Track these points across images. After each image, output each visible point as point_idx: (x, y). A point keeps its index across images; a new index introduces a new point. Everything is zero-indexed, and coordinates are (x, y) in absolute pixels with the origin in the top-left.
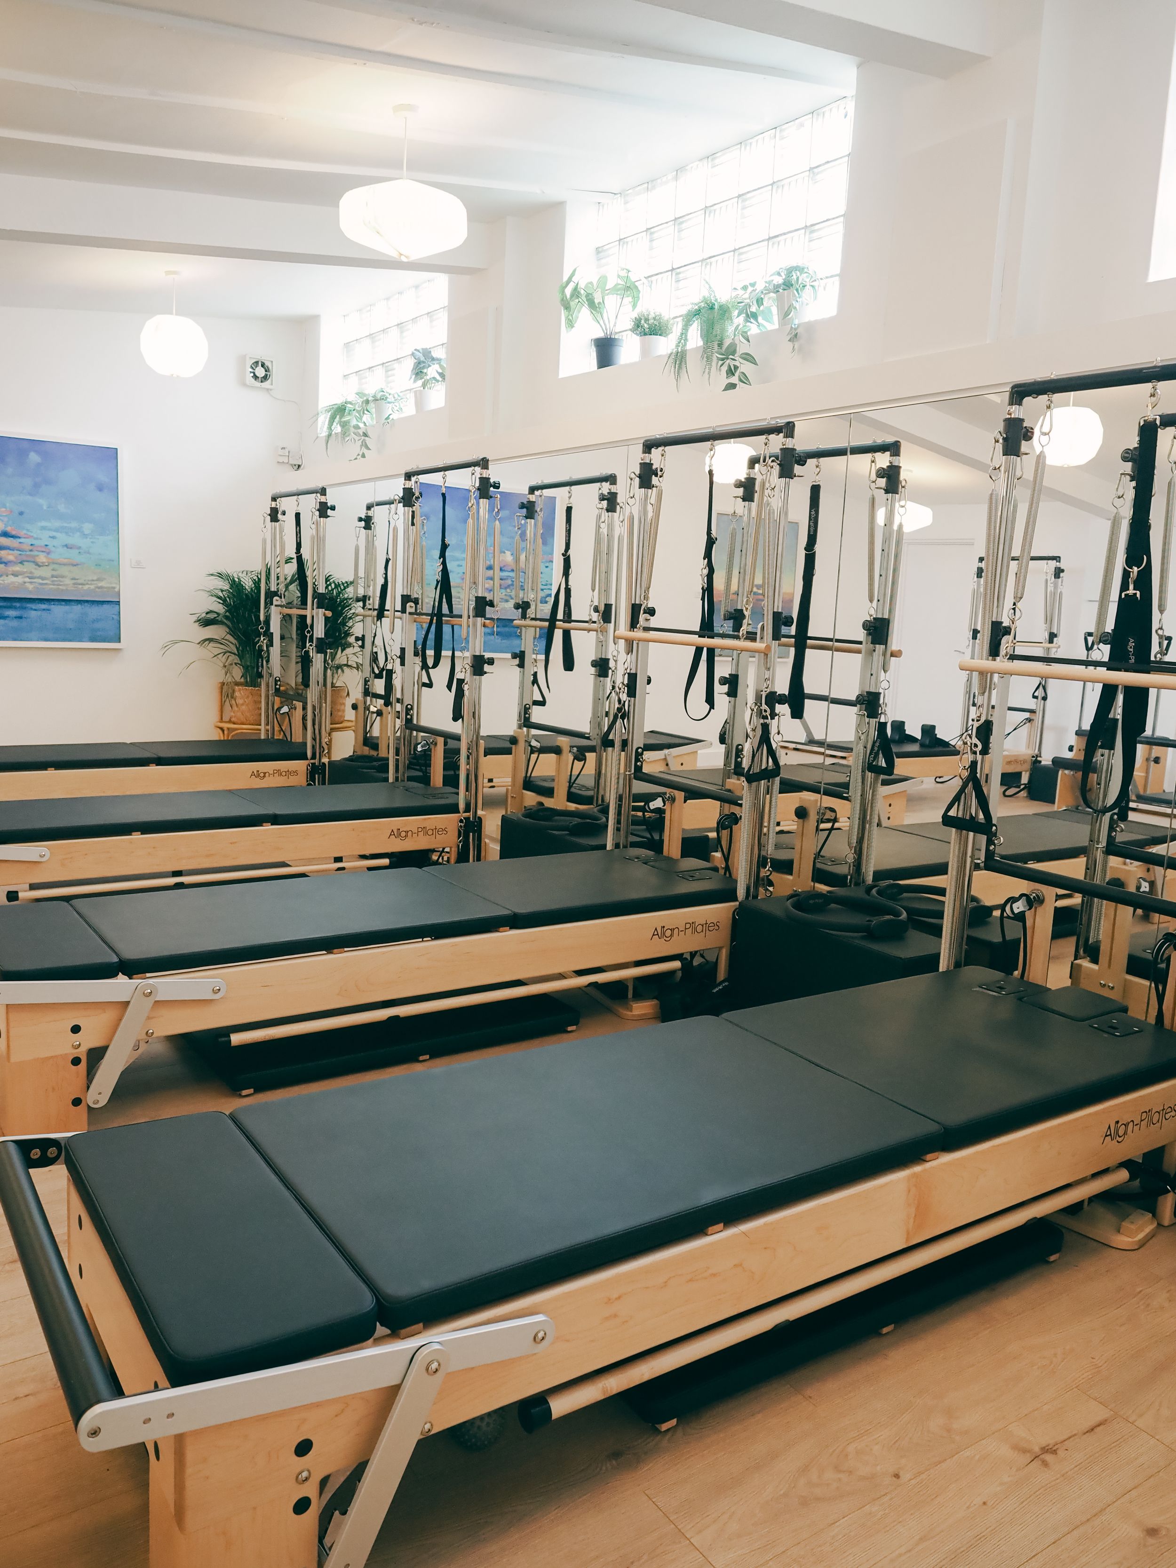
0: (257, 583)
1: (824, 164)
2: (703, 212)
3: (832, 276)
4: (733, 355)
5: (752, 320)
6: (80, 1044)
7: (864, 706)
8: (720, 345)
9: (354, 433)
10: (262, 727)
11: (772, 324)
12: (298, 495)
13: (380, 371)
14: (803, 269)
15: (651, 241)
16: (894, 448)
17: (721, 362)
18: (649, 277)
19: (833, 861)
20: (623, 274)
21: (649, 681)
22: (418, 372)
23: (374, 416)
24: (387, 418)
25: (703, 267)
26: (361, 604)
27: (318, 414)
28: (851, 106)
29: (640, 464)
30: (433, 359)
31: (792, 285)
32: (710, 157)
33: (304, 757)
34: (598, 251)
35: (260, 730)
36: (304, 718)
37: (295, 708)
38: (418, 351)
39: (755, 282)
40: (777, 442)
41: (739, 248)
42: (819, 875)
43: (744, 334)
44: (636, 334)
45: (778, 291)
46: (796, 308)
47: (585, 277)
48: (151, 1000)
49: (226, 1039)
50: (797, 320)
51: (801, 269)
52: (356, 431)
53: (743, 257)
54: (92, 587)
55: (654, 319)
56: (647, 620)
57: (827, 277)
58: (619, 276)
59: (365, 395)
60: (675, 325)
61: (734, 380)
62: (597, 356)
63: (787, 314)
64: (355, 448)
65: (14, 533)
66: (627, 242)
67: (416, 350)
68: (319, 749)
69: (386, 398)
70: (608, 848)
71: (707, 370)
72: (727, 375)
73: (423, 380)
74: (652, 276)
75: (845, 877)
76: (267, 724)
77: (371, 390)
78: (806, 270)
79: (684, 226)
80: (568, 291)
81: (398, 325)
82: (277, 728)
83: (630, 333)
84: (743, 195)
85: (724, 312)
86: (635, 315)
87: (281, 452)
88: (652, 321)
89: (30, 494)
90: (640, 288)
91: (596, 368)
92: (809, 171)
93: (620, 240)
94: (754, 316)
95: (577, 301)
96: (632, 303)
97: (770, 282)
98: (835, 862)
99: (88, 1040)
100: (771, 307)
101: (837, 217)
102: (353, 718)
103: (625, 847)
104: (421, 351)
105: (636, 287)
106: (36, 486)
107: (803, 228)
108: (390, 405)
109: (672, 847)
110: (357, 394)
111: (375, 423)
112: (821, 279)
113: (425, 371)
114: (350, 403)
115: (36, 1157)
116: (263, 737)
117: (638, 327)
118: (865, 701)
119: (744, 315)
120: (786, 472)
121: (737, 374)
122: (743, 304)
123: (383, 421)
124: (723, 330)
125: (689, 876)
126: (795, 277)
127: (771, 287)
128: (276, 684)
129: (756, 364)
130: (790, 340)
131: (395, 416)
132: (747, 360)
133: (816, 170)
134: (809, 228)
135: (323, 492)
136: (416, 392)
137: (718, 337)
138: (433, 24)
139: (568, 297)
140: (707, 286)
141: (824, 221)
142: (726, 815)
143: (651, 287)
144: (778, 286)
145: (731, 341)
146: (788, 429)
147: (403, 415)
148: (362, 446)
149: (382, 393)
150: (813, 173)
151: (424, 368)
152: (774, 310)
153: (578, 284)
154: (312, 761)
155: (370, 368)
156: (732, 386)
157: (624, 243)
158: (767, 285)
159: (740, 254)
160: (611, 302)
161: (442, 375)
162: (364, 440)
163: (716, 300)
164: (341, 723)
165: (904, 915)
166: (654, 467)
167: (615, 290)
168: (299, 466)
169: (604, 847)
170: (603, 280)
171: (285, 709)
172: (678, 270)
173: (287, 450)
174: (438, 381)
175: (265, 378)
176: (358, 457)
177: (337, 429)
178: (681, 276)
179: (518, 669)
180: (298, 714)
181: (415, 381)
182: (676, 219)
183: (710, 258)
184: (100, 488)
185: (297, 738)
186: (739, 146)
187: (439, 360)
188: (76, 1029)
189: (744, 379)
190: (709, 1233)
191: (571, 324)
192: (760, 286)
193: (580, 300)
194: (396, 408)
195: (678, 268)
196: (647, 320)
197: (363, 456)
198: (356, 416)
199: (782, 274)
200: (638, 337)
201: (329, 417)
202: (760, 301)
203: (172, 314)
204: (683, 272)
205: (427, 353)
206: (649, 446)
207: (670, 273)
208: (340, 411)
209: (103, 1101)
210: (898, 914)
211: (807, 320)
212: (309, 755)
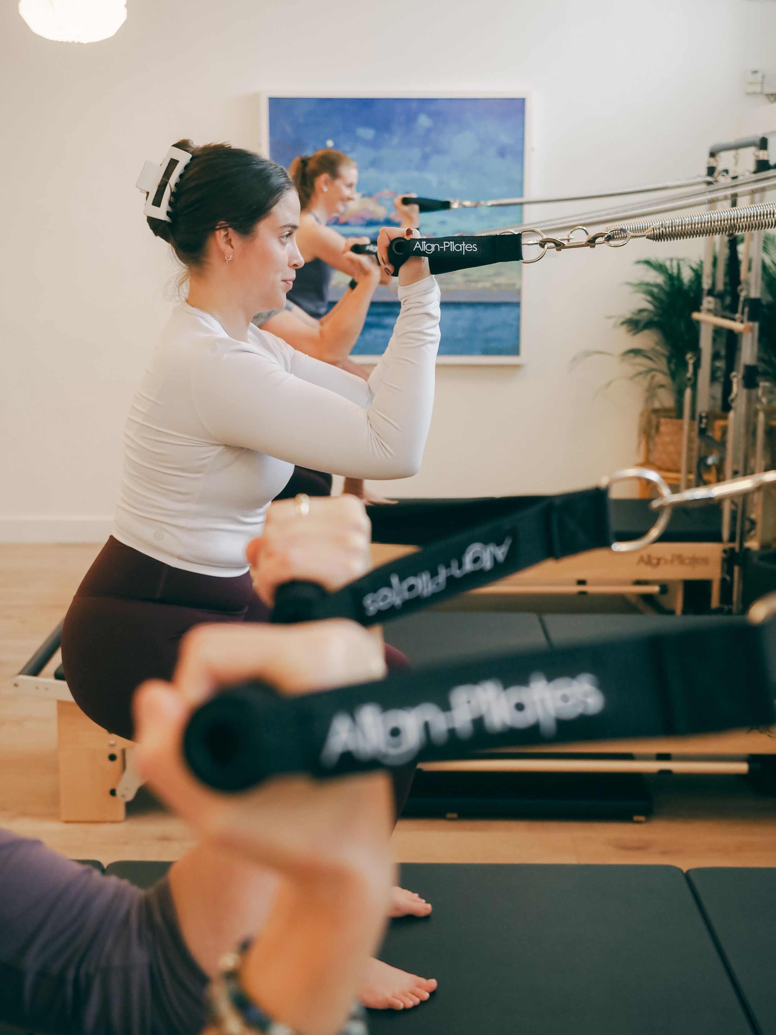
0: (698, 276)
12: (737, 148)
33: (717, 538)
54: (488, 285)
87: (751, 78)
89: (418, 169)
106: (425, 158)
135: (763, 144)
154: (731, 545)
171: (713, 460)
173: (759, 75)
184: (502, 153)
212: (726, 534)
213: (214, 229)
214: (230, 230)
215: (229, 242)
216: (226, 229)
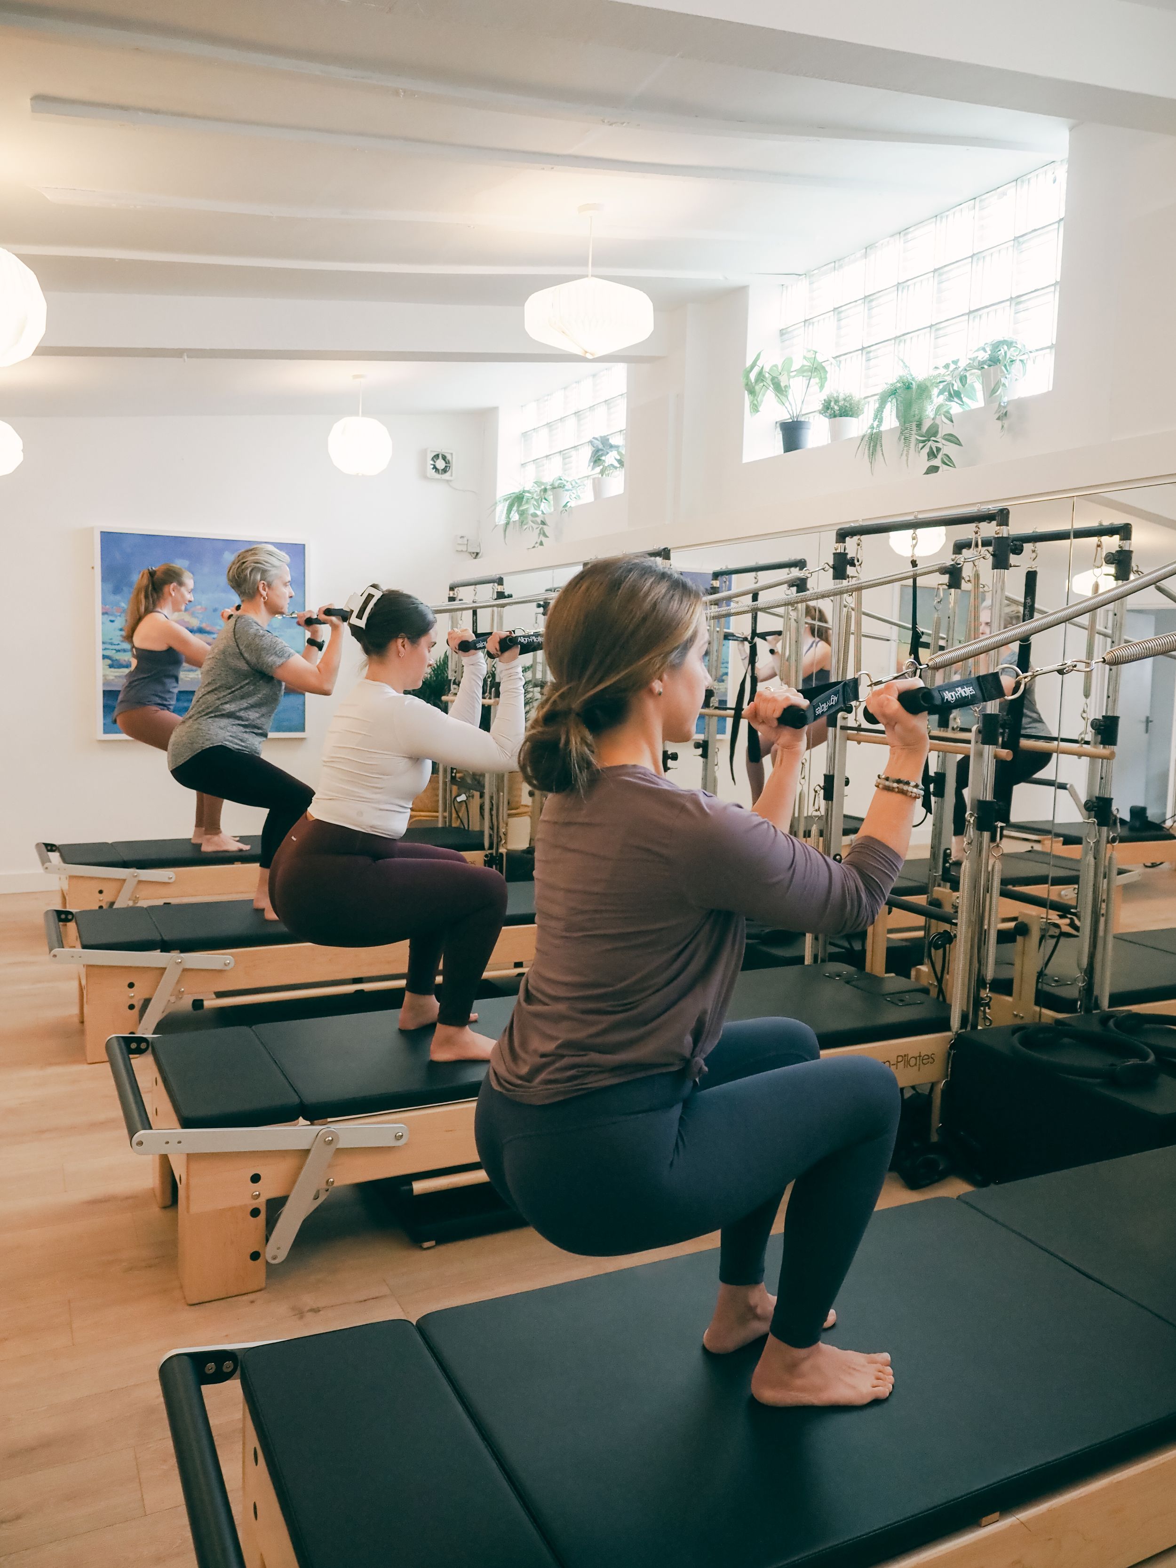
1: (1030, 233)
2: (895, 288)
3: (1042, 349)
4: (935, 437)
5: (956, 399)
6: (259, 1194)
7: (1093, 813)
8: (919, 425)
9: (532, 522)
10: (440, 814)
11: (976, 401)
12: (476, 585)
13: (558, 459)
14: (1012, 343)
15: (839, 320)
16: (1124, 531)
17: (921, 445)
18: (837, 357)
19: (1056, 981)
20: (811, 355)
21: (847, 783)
22: (597, 459)
23: (552, 502)
24: (565, 506)
25: (896, 345)
26: (539, 689)
27: (496, 503)
28: (1062, 172)
29: (834, 554)
30: (611, 446)
31: (999, 360)
32: (903, 232)
33: (480, 847)
34: (782, 332)
35: (437, 817)
36: (482, 807)
37: (473, 796)
38: (596, 439)
39: (958, 360)
40: (989, 530)
41: (936, 324)
42: (1044, 999)
43: (946, 414)
44: (826, 416)
45: (983, 368)
46: (1004, 385)
47: (770, 361)
48: (333, 1148)
49: (408, 1187)
50: (1006, 398)
51: (1010, 344)
52: (534, 519)
53: (941, 332)
55: (845, 400)
56: (845, 718)
57: (1037, 350)
58: (805, 358)
59: (542, 484)
60: (867, 405)
61: (937, 462)
62: (783, 438)
63: (994, 391)
64: (533, 536)
65: (208, 629)
66: (813, 323)
67: (594, 438)
68: (497, 838)
69: (564, 486)
70: (806, 963)
71: (905, 452)
72: (928, 457)
73: (601, 467)
74: (841, 356)
75: (1075, 1001)
76: (445, 810)
77: (548, 479)
78: (1014, 345)
79: (874, 303)
80: (753, 376)
81: (576, 413)
82: (454, 815)
83: (817, 414)
84: (939, 269)
85: (923, 390)
86: (823, 396)
87: (460, 541)
88: (843, 402)
90: (827, 369)
91: (783, 451)
92: (1014, 240)
93: (806, 321)
94: (958, 394)
95: (762, 384)
96: (820, 385)
97: (974, 359)
98: (1060, 982)
99: (268, 1190)
100: (974, 384)
101: (1047, 287)
102: (530, 804)
103: (823, 961)
104: (599, 439)
105: (823, 368)
107: (1007, 300)
108: (568, 493)
109: (876, 962)
110: (535, 483)
111: (552, 510)
112: (1031, 352)
113: (603, 458)
114: (529, 492)
115: (211, 1371)
116: (440, 825)
117: (828, 409)
118: (1095, 807)
119: (946, 393)
120: (1001, 563)
121: (940, 456)
122: (945, 383)
123: (561, 509)
124: (922, 410)
125: (898, 998)
126: (1002, 351)
127: (976, 364)
128: (452, 772)
129: (960, 444)
130: (998, 419)
131: (572, 504)
132: (951, 442)
133: (1021, 239)
134: (1016, 300)
135: (500, 581)
136: (594, 479)
137: (917, 418)
138: (623, 123)
139: (753, 381)
140: (902, 364)
141: (1032, 292)
142: (939, 933)
143: (839, 367)
144: (984, 362)
145: (932, 422)
146: (1002, 517)
147: (581, 502)
148: (540, 533)
149: (560, 481)
150: (1018, 242)
151: (602, 455)
152: (978, 386)
153: (762, 368)
154: (489, 851)
155: (547, 456)
156: (933, 469)
157: (809, 324)
158: (971, 362)
159: (937, 330)
160: (796, 385)
161: (620, 462)
162: (542, 528)
163: (913, 379)
164: (517, 809)
165: (1152, 1058)
166: (849, 556)
167: (801, 371)
168: (477, 554)
169: (800, 960)
170: (788, 361)
171: (463, 798)
172: (869, 349)
173: (465, 539)
174: (616, 468)
175: (445, 471)
176: (536, 545)
177: (515, 517)
178: (872, 355)
179: (701, 759)
180: (475, 802)
181: (593, 469)
182: (866, 297)
183: (904, 335)
185: (475, 826)
186: (934, 219)
187: (617, 447)
188: (256, 1178)
189: (948, 461)
190: (983, 1525)
191: (755, 408)
192: (962, 364)
193: (765, 384)
194: (574, 496)
195: (869, 347)
196: (836, 401)
197: (541, 544)
198: (534, 505)
199: (988, 349)
200: (827, 419)
201: (507, 505)
202: (963, 379)
203: (357, 414)
204: (874, 351)
205: (605, 440)
206: (843, 535)
207: (860, 352)
208: (518, 499)
209: (282, 1255)
210: (1145, 1057)
211: (1016, 398)
212: (487, 845)
213: (397, 637)
214: (406, 639)
215: (404, 646)
216: (404, 638)
